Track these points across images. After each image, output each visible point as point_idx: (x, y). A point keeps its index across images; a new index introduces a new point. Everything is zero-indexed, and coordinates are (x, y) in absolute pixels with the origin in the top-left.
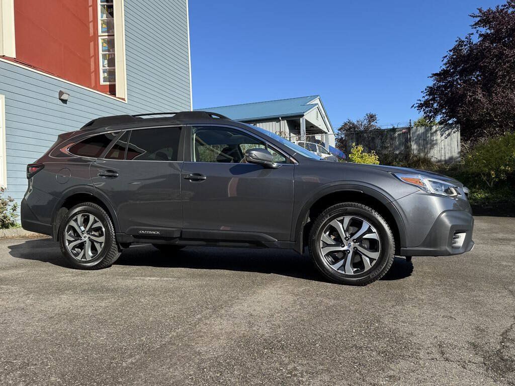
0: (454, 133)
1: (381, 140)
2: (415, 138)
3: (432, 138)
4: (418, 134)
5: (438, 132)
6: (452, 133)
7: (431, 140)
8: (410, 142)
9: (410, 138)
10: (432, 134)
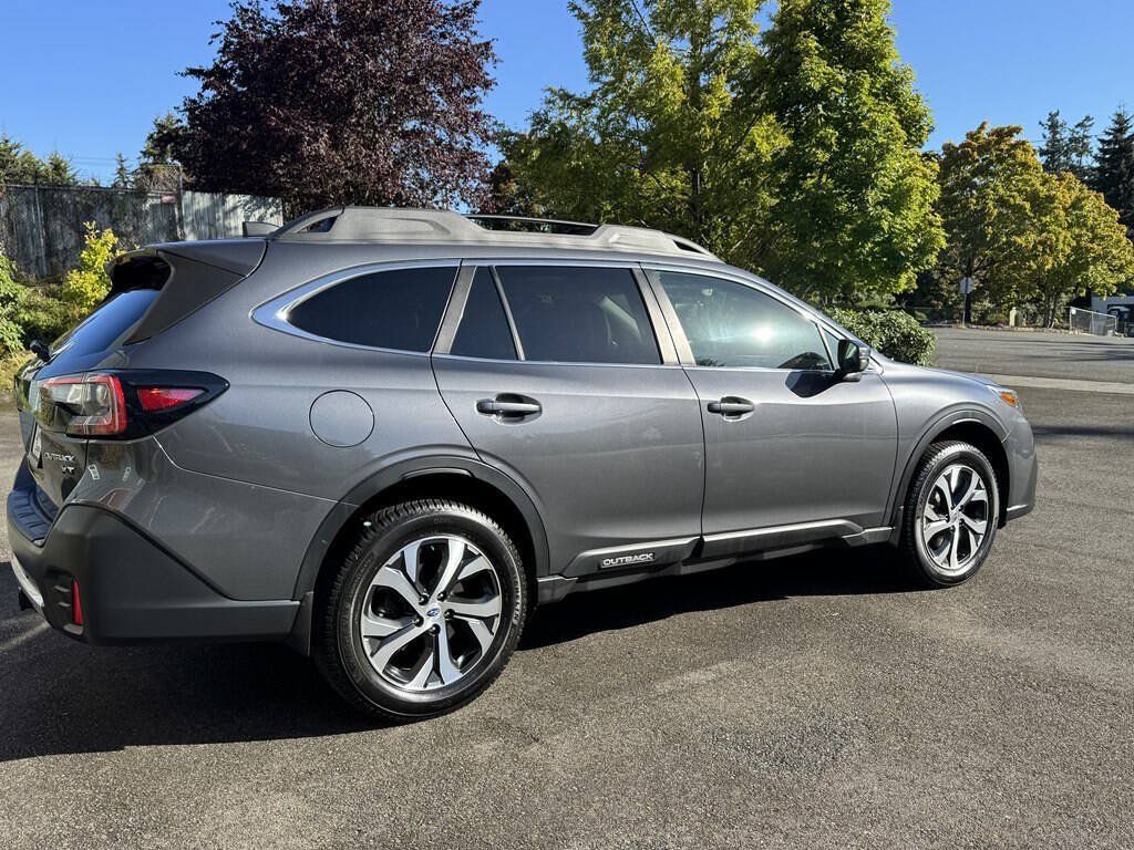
0: (272, 215)
1: (110, 213)
2: (190, 219)
3: (226, 223)
4: (198, 211)
5: (239, 210)
6: (268, 216)
7: (224, 226)
8: (182, 228)
9: (181, 219)
10: (226, 214)
